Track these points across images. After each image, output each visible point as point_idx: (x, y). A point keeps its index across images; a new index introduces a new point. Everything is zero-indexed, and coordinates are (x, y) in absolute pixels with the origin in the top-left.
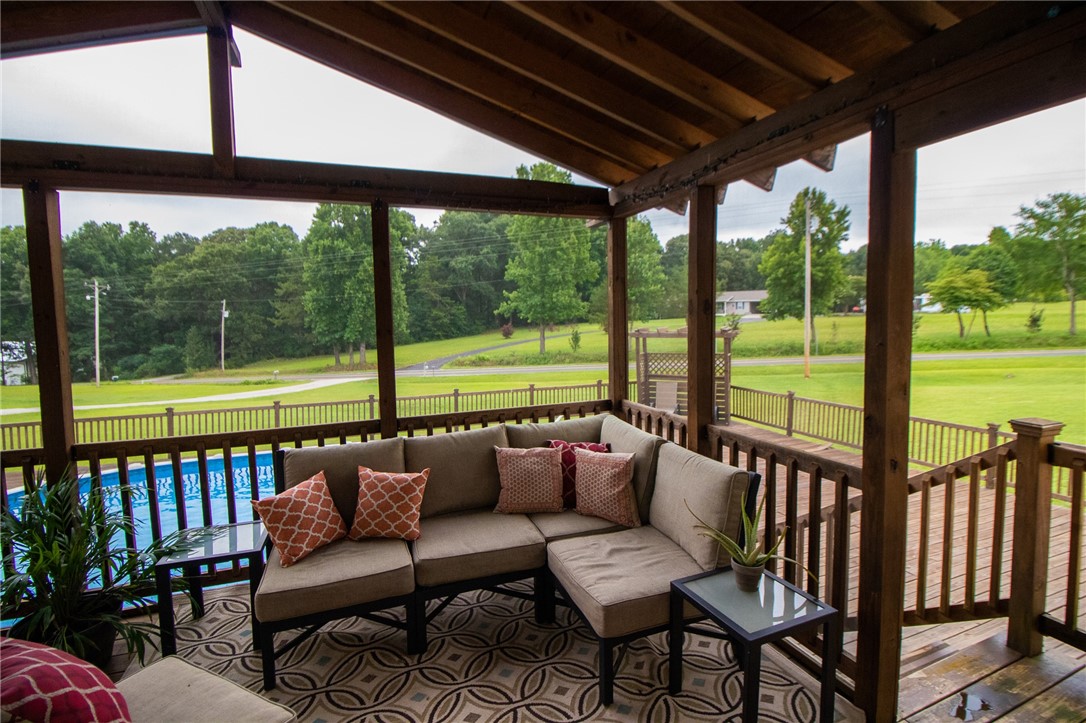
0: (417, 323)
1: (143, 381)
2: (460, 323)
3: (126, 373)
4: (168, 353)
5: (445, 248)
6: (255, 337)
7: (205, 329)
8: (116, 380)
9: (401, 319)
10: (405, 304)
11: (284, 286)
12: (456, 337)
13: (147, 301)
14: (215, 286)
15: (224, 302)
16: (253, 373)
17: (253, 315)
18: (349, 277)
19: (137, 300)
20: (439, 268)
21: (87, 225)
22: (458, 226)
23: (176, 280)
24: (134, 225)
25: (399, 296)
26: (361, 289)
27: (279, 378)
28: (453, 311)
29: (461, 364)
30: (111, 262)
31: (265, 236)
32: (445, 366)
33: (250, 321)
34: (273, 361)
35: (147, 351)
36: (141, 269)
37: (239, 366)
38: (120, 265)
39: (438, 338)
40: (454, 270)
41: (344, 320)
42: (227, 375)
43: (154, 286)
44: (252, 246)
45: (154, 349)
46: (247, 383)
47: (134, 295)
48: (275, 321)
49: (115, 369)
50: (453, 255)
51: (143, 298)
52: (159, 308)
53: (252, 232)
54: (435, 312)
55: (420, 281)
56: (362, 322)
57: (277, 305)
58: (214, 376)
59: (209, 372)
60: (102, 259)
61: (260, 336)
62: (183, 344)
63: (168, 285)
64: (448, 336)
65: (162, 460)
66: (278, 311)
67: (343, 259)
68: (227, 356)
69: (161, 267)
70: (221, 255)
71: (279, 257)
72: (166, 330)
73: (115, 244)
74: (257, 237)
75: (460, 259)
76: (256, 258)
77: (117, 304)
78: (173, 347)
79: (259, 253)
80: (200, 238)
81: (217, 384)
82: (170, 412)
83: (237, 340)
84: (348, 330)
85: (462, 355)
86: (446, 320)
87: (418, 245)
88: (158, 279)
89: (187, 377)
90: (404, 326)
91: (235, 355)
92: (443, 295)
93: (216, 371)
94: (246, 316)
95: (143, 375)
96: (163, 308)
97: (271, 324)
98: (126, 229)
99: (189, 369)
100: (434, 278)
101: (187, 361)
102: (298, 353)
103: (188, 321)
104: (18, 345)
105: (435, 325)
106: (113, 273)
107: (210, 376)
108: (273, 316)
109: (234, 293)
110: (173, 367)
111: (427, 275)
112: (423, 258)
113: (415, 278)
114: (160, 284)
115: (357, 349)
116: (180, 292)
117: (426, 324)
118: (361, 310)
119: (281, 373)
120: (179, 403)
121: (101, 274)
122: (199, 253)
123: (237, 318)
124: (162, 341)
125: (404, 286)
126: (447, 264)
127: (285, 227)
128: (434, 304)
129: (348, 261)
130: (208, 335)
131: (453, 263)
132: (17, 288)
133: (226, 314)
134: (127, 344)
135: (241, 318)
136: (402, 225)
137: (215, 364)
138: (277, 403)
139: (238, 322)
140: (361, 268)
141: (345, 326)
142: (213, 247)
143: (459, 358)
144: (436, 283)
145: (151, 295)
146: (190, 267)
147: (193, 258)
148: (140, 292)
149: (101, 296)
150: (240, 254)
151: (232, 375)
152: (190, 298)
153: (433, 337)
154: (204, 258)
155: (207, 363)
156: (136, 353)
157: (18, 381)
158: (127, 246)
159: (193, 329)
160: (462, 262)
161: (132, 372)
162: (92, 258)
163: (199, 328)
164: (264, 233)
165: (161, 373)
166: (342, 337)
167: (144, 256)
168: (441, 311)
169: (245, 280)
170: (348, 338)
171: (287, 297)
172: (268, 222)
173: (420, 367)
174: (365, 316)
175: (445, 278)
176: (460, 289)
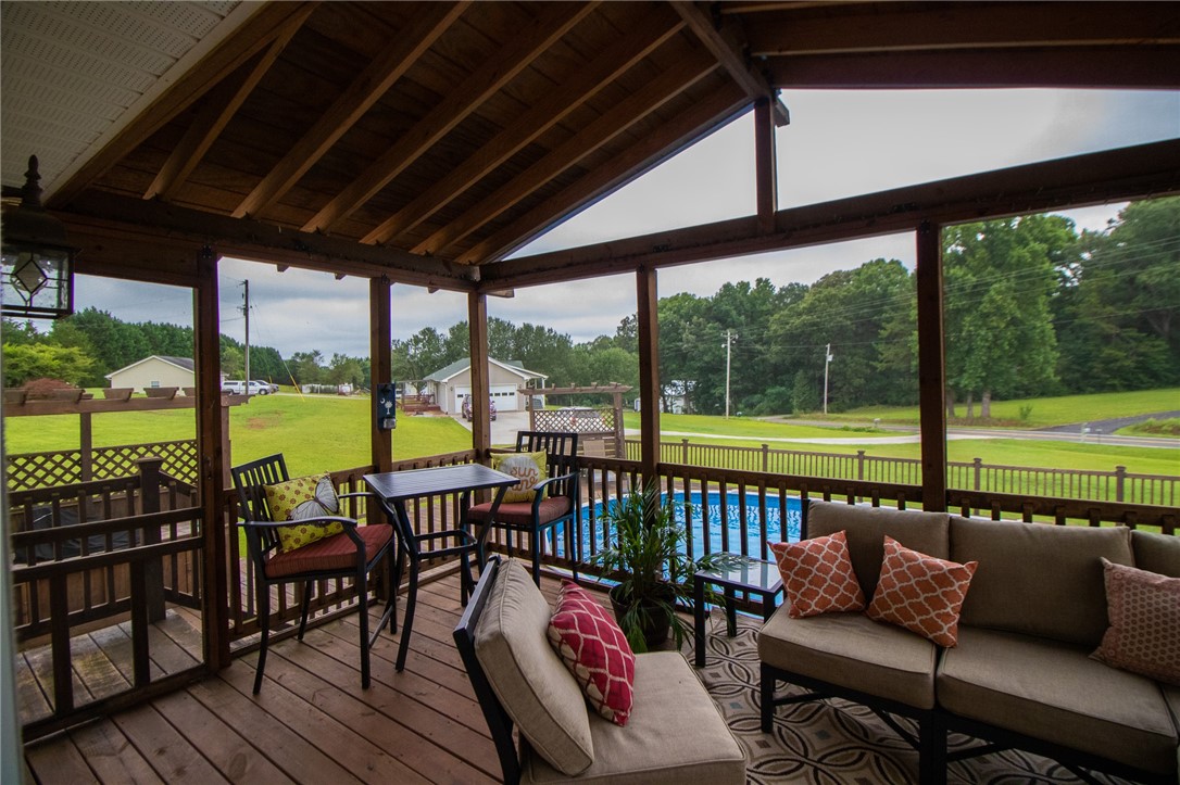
0: (1075, 367)
1: (759, 419)
2: (1156, 367)
3: (747, 410)
4: (779, 395)
5: (1132, 255)
6: (858, 382)
7: (811, 373)
8: (740, 416)
9: (1046, 362)
10: (1054, 341)
11: (889, 326)
12: (1148, 388)
13: (765, 347)
14: (821, 331)
15: (828, 346)
16: (853, 418)
17: (856, 358)
18: (968, 310)
19: (758, 347)
20: (1117, 289)
21: (725, 286)
22: (1155, 220)
23: (787, 327)
24: (759, 281)
25: (1043, 332)
26: (985, 324)
27: (880, 426)
28: (1142, 349)
29: (1155, 430)
30: (740, 315)
31: (871, 275)
32: (1121, 430)
33: (853, 365)
34: (874, 408)
35: (763, 392)
36: (761, 319)
37: (841, 411)
38: (747, 317)
39: (1113, 389)
40: (1146, 288)
41: (961, 364)
42: (829, 419)
43: (771, 333)
44: (858, 288)
45: (769, 391)
46: (846, 429)
47: (756, 342)
48: (879, 365)
49: (741, 406)
50: (1143, 266)
51: (763, 345)
52: (773, 354)
53: (858, 272)
54: (1107, 351)
55: (1082, 308)
56: (985, 366)
57: (881, 348)
58: (817, 419)
59: (813, 415)
60: (734, 313)
61: (862, 381)
62: (791, 386)
63: (781, 332)
64: (1131, 386)
65: (752, 491)
66: (882, 354)
67: (961, 289)
68: (830, 400)
69: (776, 316)
70: (827, 300)
71: (885, 295)
72: (780, 373)
73: (744, 299)
74: (862, 277)
75: (1158, 269)
76: (861, 299)
77: (742, 350)
78: (783, 389)
79: (863, 294)
80: (810, 286)
81: (819, 427)
82: (765, 449)
83: (839, 384)
84: (965, 375)
85: (1159, 416)
86: (1127, 363)
87: (1078, 259)
88: (774, 327)
89: (793, 418)
90: (1050, 371)
91: (837, 399)
92: (1122, 326)
93: (819, 414)
94: (849, 359)
95: (759, 414)
96: (776, 353)
97: (874, 368)
98: (753, 286)
99: (796, 411)
100: (1107, 300)
101: (795, 403)
102: (903, 400)
103: (797, 364)
104: (681, 383)
105: (1106, 370)
106: (741, 324)
107: (813, 419)
108: (876, 359)
109: (838, 337)
110: (783, 408)
111: (1094, 298)
112: (1086, 275)
113: (1073, 304)
114: (775, 331)
115: (977, 398)
116: (792, 338)
117: (1092, 368)
118: (984, 350)
119: (882, 422)
120: (774, 441)
121: (733, 325)
122: (808, 299)
123: (840, 362)
124: (776, 383)
125: (1051, 317)
126: (1132, 280)
127: (892, 262)
128: (1107, 339)
129: (968, 291)
130: (812, 380)
131: (1143, 277)
132: (681, 340)
133: (830, 358)
134: (750, 385)
135: (843, 362)
136: (1050, 235)
137: (818, 408)
138: (861, 453)
139: (842, 366)
140: (986, 298)
141: (962, 371)
142: (820, 292)
143: (1151, 420)
144: (1109, 309)
145: (767, 343)
146: (800, 314)
147: (803, 305)
148: (760, 340)
149: (731, 344)
150: (845, 297)
151: (834, 420)
152: (799, 344)
153: (1101, 387)
154: (812, 304)
155: (810, 406)
156: (755, 393)
157: (680, 412)
158: (753, 300)
159: (800, 373)
160: (1162, 274)
161: (753, 410)
162: (727, 313)
163: (806, 372)
164: (870, 272)
165: (774, 412)
166: (957, 384)
167: (764, 308)
168: (1120, 350)
169: (849, 323)
170: (966, 386)
171: (890, 340)
172: (874, 259)
173: (1076, 428)
174: (989, 358)
175: (1128, 300)
176: (1158, 316)
